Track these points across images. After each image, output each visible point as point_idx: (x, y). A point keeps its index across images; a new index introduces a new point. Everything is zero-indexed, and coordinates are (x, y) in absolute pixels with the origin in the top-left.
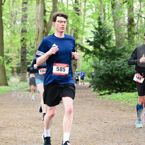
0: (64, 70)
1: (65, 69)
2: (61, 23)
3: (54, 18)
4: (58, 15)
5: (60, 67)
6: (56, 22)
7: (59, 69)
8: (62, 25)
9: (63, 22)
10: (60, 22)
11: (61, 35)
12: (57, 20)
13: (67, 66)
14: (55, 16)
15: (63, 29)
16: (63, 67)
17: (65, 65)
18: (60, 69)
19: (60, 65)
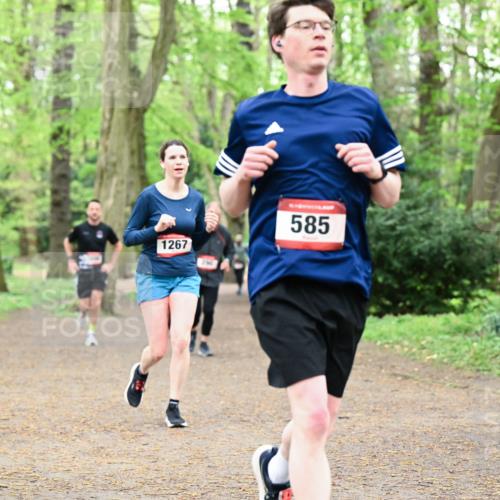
0: (323, 228)
1: (327, 225)
2: (310, 31)
3: (277, 17)
5: (305, 215)
6: (289, 32)
7: (300, 224)
8: (317, 37)
9: (318, 26)
10: (304, 25)
11: (311, 85)
12: (289, 24)
13: (341, 212)
14: (281, 7)
15: (320, 56)
16: (317, 216)
17: (329, 206)
18: (304, 224)
19: (305, 209)
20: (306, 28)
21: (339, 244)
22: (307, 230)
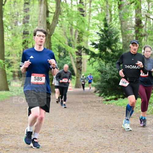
0: (41, 79)
1: (42, 79)
4: (38, 30)
5: (37, 77)
6: (36, 36)
7: (36, 78)
8: (41, 39)
9: (42, 36)
11: (40, 48)
13: (44, 76)
15: (41, 43)
17: (42, 75)
18: (37, 79)
19: (37, 75)
20: (39, 36)
21: (44, 83)
22: (37, 80)
